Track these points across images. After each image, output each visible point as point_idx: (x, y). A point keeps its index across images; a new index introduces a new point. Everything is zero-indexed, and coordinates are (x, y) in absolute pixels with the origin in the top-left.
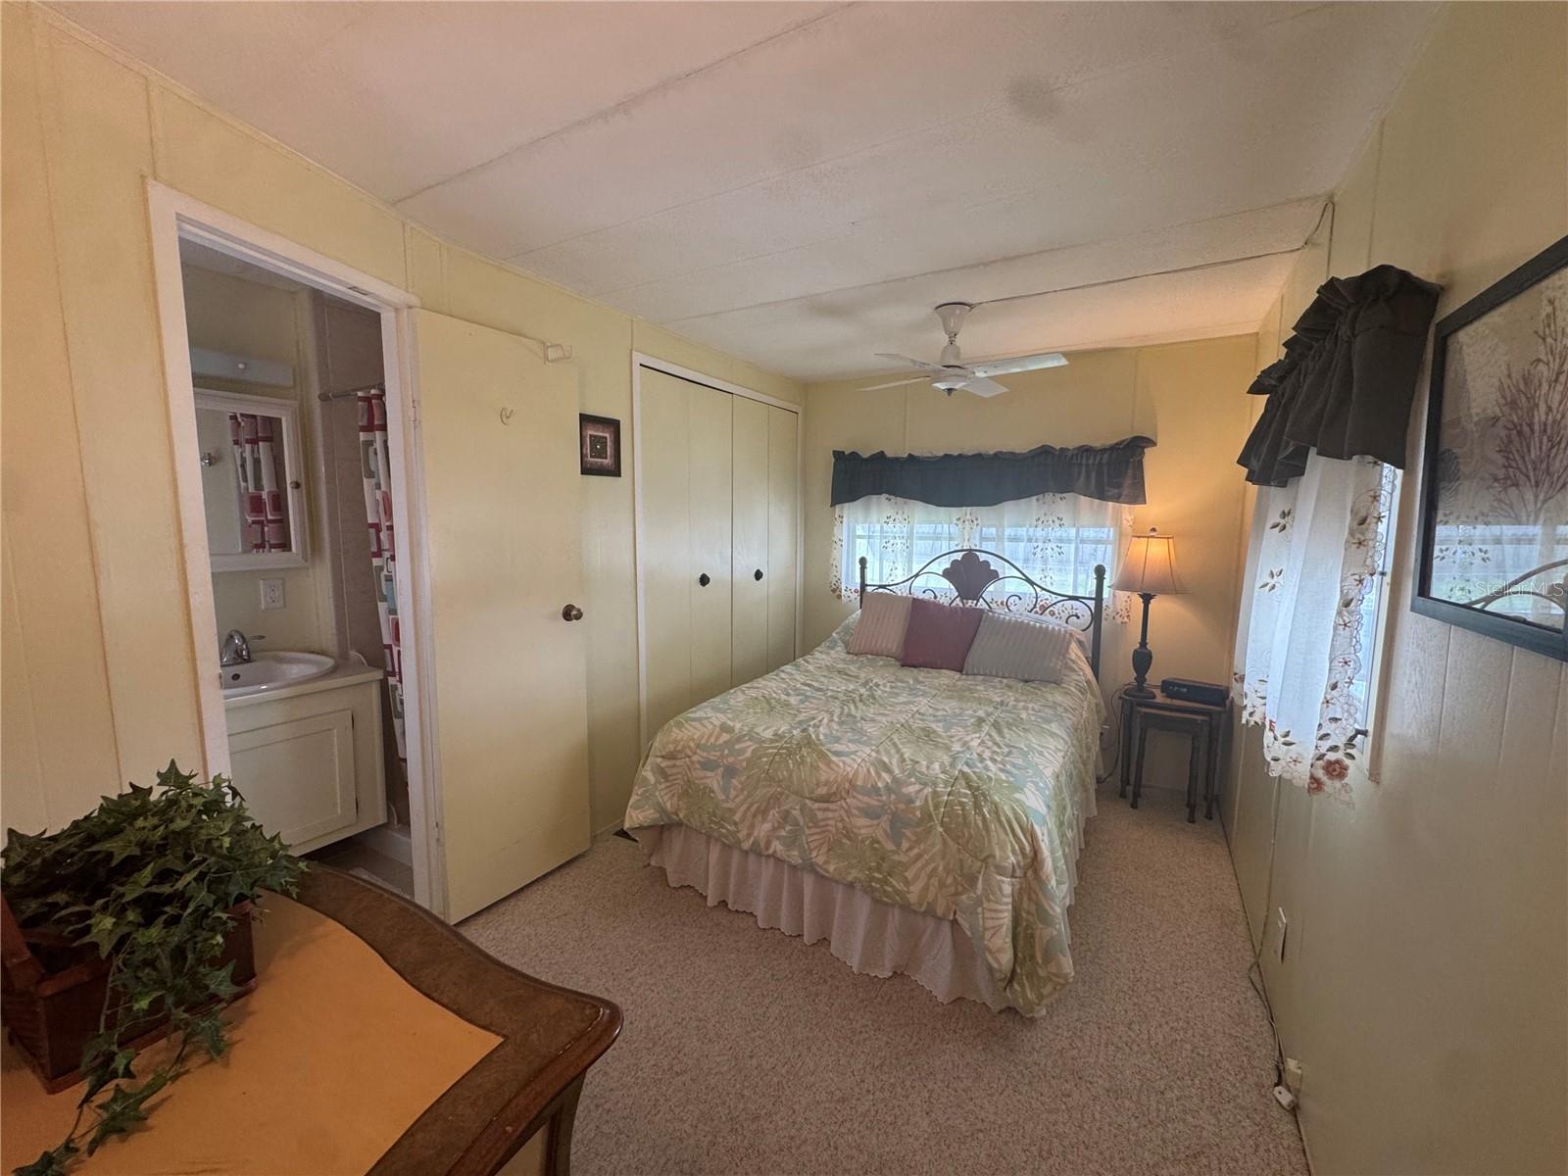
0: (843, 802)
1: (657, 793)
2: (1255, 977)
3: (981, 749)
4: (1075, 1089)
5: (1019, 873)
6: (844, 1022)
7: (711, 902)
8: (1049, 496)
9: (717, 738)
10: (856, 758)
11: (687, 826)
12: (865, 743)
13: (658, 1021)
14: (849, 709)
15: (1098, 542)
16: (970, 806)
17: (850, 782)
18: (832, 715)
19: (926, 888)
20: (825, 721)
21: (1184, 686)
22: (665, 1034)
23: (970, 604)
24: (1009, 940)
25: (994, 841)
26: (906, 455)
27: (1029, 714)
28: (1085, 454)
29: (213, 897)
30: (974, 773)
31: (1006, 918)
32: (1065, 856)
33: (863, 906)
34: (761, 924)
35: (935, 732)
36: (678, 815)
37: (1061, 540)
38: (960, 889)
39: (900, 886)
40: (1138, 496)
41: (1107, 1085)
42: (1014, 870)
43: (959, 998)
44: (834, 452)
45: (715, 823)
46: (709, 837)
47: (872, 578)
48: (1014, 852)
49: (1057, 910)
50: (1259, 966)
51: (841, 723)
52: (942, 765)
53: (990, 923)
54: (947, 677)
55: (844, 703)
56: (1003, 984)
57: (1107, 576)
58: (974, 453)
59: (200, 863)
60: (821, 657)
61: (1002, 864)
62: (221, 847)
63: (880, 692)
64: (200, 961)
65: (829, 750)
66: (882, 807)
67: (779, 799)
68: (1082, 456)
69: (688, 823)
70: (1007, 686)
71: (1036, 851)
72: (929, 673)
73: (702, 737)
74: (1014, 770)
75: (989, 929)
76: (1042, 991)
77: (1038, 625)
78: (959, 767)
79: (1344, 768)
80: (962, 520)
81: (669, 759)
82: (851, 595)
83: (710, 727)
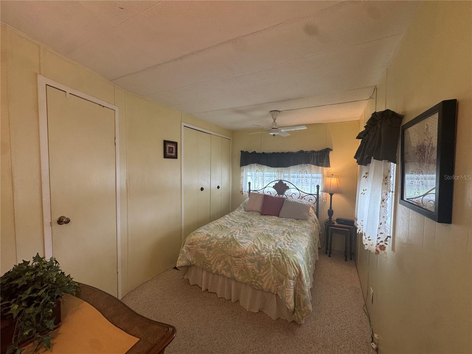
0: (243, 258)
1: (187, 256)
2: (365, 309)
3: (284, 241)
4: (313, 346)
5: (295, 279)
6: (244, 327)
7: (203, 290)
8: (303, 165)
9: (205, 238)
10: (248, 244)
11: (196, 266)
12: (250, 240)
13: (186, 329)
14: (245, 228)
15: (317, 178)
16: (281, 259)
17: (246, 252)
18: (240, 231)
19: (268, 284)
20: (238, 232)
21: (342, 220)
22: (188, 333)
23: (281, 196)
24: (293, 300)
25: (288, 269)
26: (262, 152)
27: (298, 230)
28: (313, 153)
29: (50, 297)
30: (282, 248)
31: (292, 293)
32: (309, 273)
33: (250, 290)
34: (218, 296)
35: (270, 235)
36: (193, 262)
37: (307, 177)
38: (278, 284)
39: (261, 284)
40: (328, 165)
41: (322, 344)
42: (294, 278)
43: (279, 318)
44: (241, 151)
45: (205, 265)
46: (203, 269)
47: (252, 188)
48: (294, 272)
49: (307, 290)
50: (366, 305)
51: (243, 233)
52: (273, 246)
53: (287, 295)
54: (274, 218)
55: (244, 227)
56: (292, 313)
57: (320, 188)
58: (282, 152)
59: (46, 286)
60: (237, 212)
61: (290, 276)
62: (53, 281)
63: (254, 223)
64: (44, 318)
65: (239, 242)
66: (255, 259)
67: (224, 257)
69: (196, 265)
70: (292, 221)
71: (300, 272)
72: (269, 217)
73: (201, 238)
74: (294, 247)
75: (287, 296)
76: (303, 315)
77: (300, 202)
78: (278, 247)
79: (385, 247)
80: (278, 171)
81: (191, 245)
82: (246, 193)
83: (203, 235)
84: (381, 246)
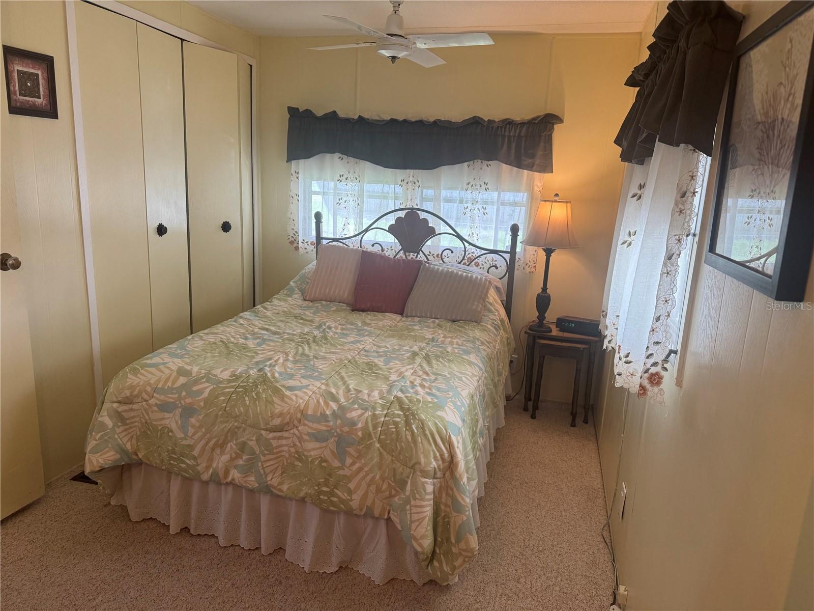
0: (295, 431)
1: (116, 436)
2: (605, 534)
3: (414, 377)
5: (439, 474)
7: (173, 531)
8: (478, 163)
9: (174, 382)
10: (308, 392)
11: (146, 464)
12: (317, 378)
14: (303, 349)
15: (515, 204)
16: (402, 425)
17: (302, 412)
18: (288, 355)
19: (365, 496)
20: (281, 361)
21: (572, 322)
23: (411, 256)
24: (430, 528)
25: (420, 451)
26: (356, 117)
27: (453, 348)
28: (508, 126)
30: (406, 397)
31: (428, 511)
33: (313, 516)
34: (222, 544)
35: (376, 365)
36: (137, 455)
37: (486, 203)
38: (393, 492)
39: (345, 496)
40: (547, 167)
42: (435, 473)
43: (392, 579)
44: (289, 108)
45: (174, 459)
46: (169, 473)
47: (328, 231)
48: (435, 458)
49: (469, 501)
50: (609, 526)
51: (295, 362)
52: (381, 393)
53: (415, 517)
54: (390, 319)
55: (298, 344)
56: (426, 563)
57: (520, 233)
58: (418, 119)
60: (279, 304)
61: (426, 469)
63: (331, 334)
65: (283, 386)
66: (329, 431)
67: (236, 433)
68: (505, 128)
69: (148, 462)
70: (438, 325)
71: (452, 456)
72: (375, 316)
73: (159, 381)
74: (438, 393)
75: (415, 521)
76: (455, 563)
77: (465, 274)
78: (395, 393)
79: (661, 378)
80: (406, 181)
81: (125, 403)
82: (307, 247)
83: (167, 372)
84: (652, 375)
